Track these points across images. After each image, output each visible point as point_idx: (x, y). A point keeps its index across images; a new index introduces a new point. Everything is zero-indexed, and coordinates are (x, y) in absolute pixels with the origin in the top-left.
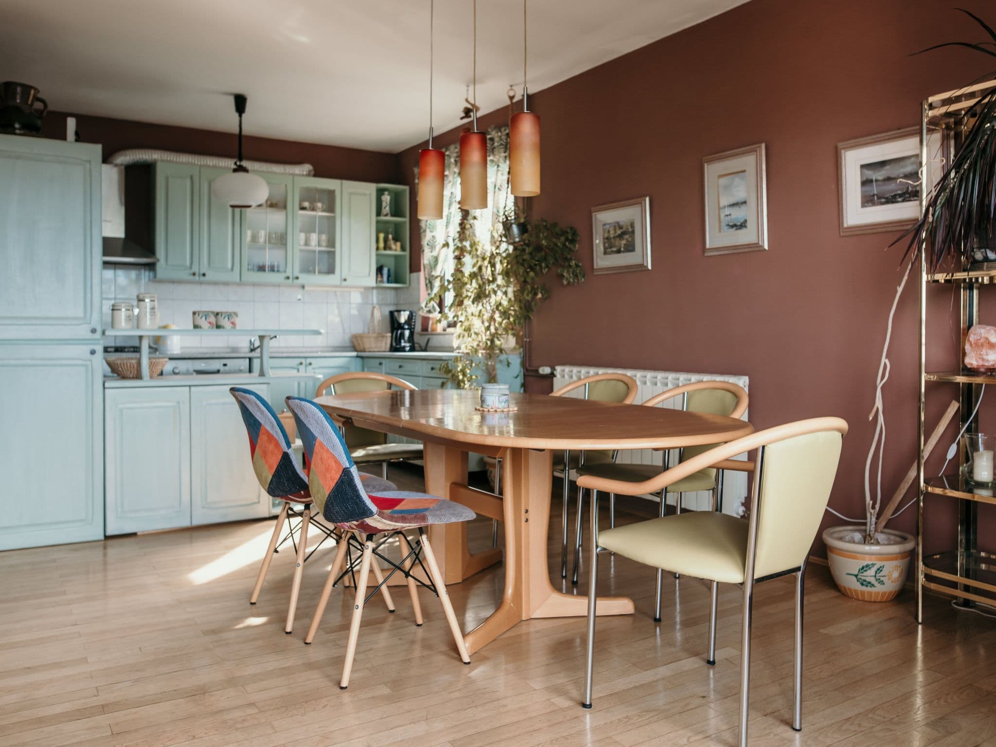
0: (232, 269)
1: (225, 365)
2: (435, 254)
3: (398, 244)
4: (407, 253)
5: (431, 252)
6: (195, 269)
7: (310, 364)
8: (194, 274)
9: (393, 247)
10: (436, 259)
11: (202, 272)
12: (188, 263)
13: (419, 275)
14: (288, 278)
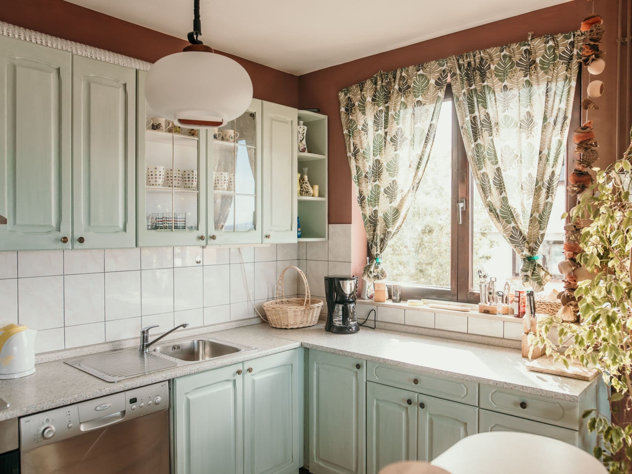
0: (125, 230)
1: (133, 401)
2: (395, 204)
3: (316, 187)
4: (326, 199)
5: (391, 203)
6: (66, 231)
7: (250, 370)
8: (65, 240)
9: (311, 191)
10: (397, 212)
11: (77, 235)
12: (54, 223)
13: (351, 226)
14: (202, 238)
